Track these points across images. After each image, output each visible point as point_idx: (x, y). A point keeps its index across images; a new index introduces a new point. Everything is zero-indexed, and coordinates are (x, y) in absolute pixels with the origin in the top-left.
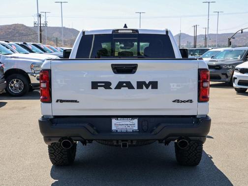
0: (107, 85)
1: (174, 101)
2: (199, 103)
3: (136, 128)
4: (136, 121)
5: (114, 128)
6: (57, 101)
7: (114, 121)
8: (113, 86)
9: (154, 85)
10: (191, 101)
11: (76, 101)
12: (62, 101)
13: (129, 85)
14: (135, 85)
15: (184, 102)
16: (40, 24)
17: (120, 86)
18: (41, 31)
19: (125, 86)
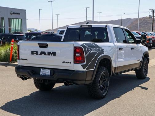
1: (63, 62)
2: (74, 64)
4: (50, 71)
5: (41, 73)
6: (21, 59)
7: (41, 70)
8: (39, 53)
9: (54, 54)
10: (70, 63)
11: (27, 60)
13: (45, 53)
15: (67, 63)
16: (153, 16)
18: (153, 21)
19: (43, 54)
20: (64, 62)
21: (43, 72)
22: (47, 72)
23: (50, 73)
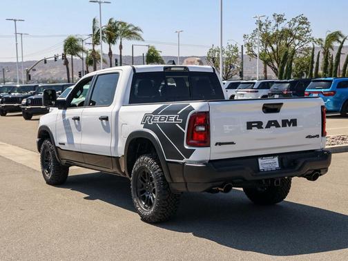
0: (259, 125)
1: (307, 137)
3: (277, 166)
4: (276, 159)
5: (261, 168)
6: (216, 144)
7: (260, 160)
10: (318, 136)
11: (233, 143)
12: (220, 144)
13: (276, 124)
14: (280, 124)
17: (270, 124)
19: (273, 125)
20: (309, 137)
21: (264, 164)
22: (274, 163)
23: (277, 163)
